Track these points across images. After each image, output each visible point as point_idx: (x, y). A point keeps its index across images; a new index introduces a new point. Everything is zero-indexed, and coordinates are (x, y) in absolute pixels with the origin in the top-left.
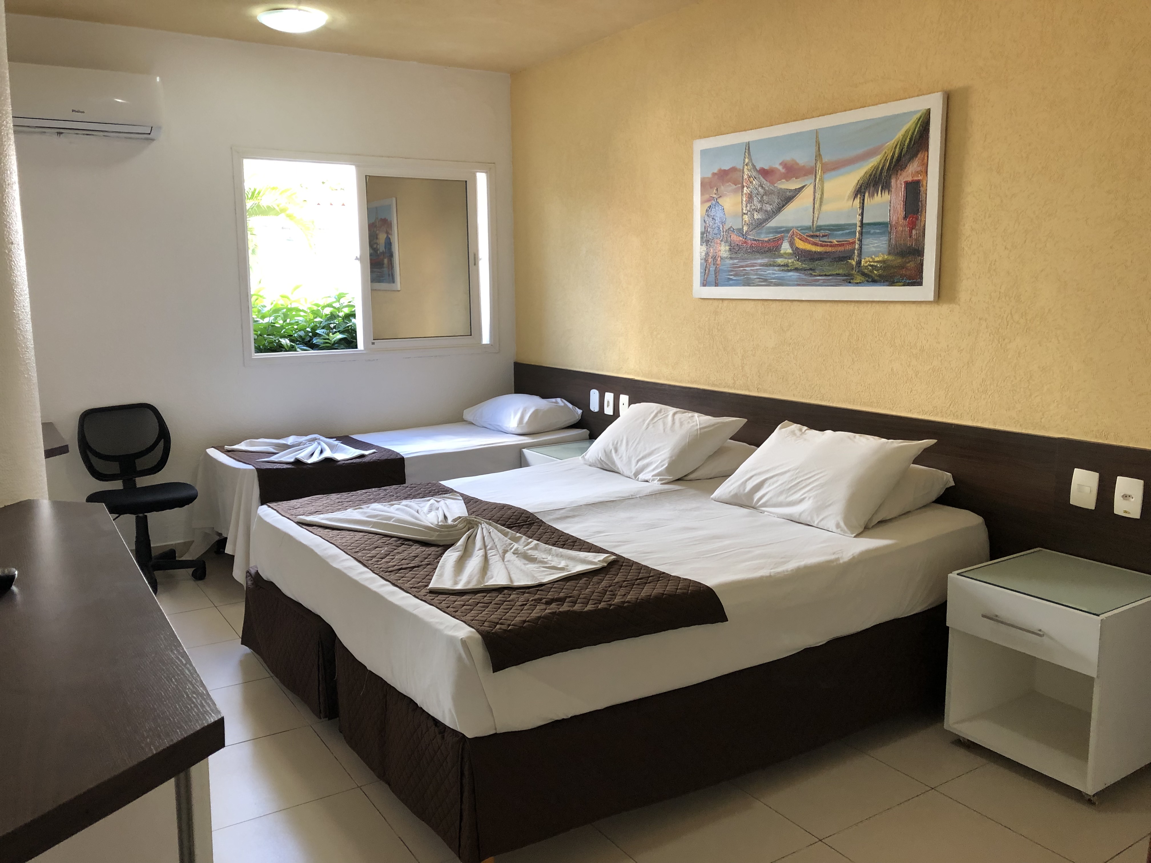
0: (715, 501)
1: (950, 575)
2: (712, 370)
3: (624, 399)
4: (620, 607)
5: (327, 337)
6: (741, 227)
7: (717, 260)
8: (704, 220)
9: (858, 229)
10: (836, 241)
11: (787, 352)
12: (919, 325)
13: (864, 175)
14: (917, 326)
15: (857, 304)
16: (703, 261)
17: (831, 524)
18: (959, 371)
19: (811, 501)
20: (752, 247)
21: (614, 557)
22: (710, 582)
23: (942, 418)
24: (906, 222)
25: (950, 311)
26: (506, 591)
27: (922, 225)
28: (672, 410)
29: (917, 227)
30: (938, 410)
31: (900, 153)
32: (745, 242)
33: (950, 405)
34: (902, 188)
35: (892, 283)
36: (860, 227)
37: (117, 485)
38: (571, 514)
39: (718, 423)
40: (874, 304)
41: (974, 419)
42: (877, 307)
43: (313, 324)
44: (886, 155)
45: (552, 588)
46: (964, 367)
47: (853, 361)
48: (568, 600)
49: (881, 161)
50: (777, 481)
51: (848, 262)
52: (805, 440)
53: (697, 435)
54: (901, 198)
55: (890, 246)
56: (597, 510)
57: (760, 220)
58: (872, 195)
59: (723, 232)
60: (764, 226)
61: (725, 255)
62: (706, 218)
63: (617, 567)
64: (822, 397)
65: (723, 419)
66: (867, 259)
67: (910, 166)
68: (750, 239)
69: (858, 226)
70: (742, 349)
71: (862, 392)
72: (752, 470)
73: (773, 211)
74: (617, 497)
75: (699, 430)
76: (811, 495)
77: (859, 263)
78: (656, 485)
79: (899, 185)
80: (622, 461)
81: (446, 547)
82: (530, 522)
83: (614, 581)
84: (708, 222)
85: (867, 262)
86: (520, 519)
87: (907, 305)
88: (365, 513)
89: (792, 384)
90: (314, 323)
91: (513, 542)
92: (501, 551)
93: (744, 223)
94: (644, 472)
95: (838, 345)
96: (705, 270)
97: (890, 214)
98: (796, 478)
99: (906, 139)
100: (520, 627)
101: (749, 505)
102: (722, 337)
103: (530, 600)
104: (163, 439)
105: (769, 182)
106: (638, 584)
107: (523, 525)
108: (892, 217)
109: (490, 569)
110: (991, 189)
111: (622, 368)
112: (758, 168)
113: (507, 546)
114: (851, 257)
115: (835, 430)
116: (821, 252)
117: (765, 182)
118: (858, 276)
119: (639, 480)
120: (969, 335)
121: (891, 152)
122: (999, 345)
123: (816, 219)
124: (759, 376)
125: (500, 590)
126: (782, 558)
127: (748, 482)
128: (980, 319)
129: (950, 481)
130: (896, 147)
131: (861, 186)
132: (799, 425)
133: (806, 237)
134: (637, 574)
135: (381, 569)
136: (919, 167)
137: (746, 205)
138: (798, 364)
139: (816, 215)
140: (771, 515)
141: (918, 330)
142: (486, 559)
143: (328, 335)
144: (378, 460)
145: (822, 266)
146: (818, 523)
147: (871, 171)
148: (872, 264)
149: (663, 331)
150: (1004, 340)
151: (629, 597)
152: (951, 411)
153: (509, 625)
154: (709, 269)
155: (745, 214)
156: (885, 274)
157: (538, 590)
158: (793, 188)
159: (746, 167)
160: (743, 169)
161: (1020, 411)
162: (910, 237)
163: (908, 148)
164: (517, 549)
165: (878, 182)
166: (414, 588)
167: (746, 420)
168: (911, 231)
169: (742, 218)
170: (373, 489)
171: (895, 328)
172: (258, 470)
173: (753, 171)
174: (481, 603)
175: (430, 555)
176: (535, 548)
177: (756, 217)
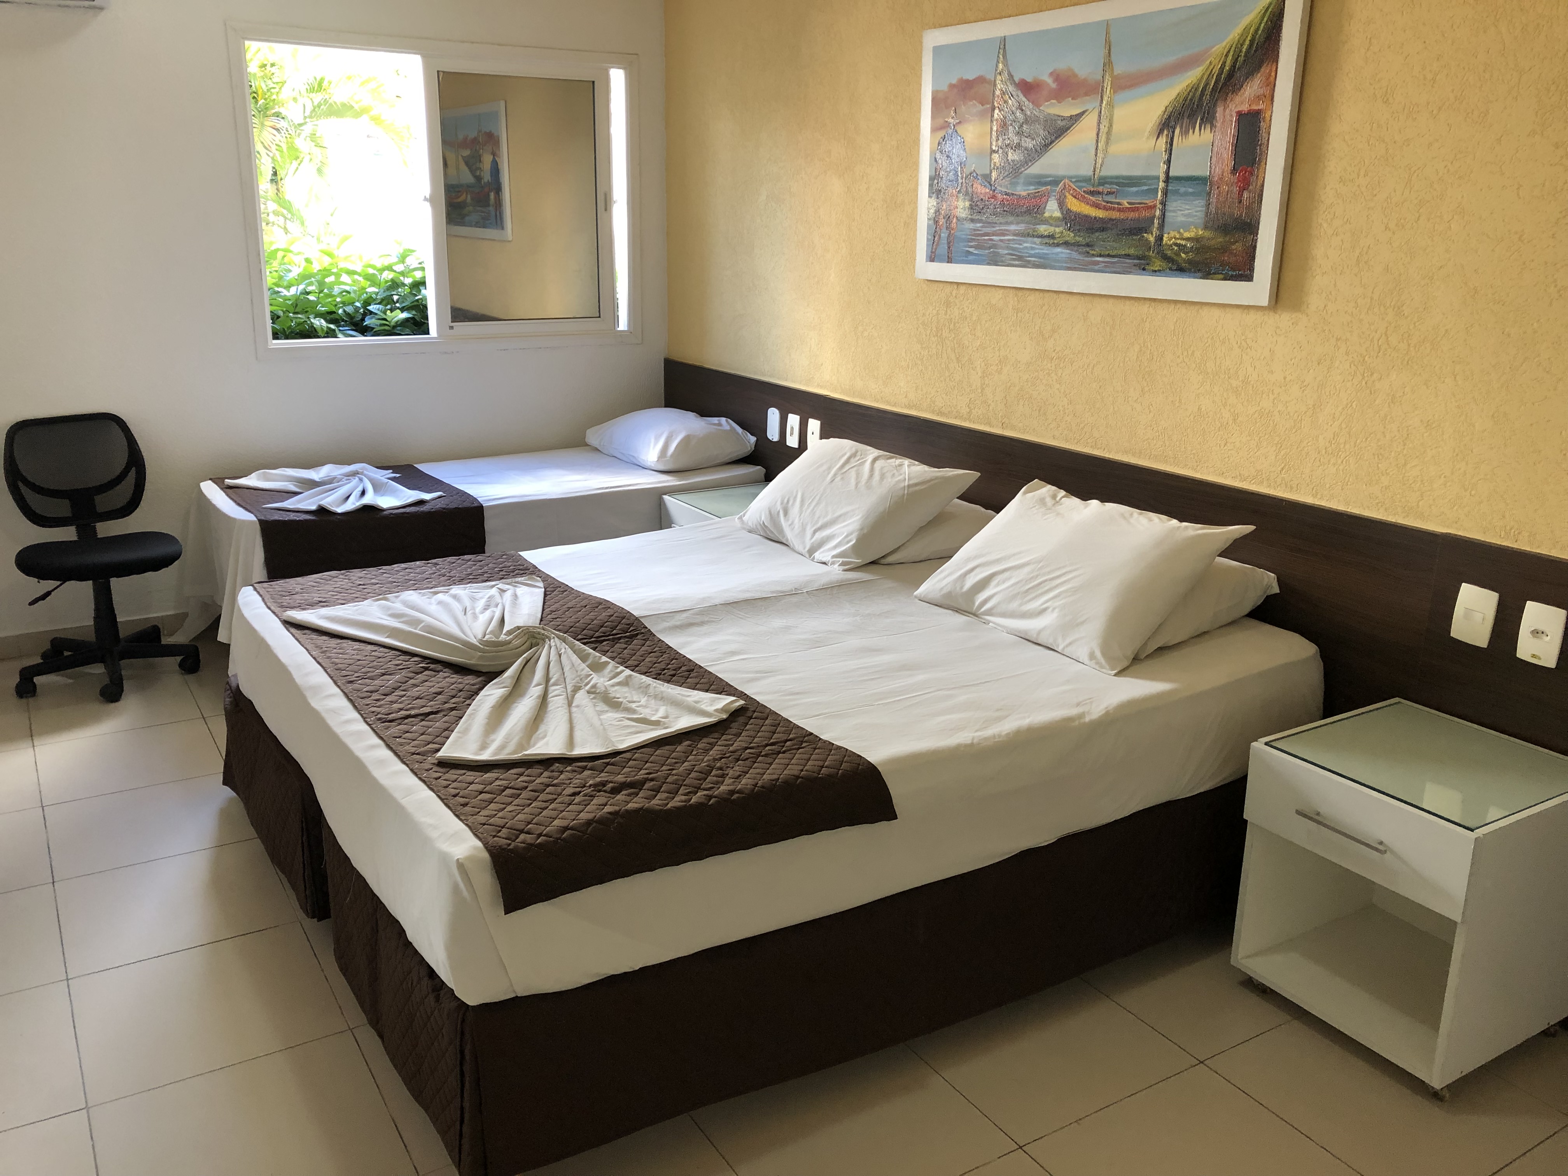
0: (920, 600)
1: (1254, 744)
2: (939, 390)
3: (814, 425)
4: (725, 801)
5: (384, 317)
6: (988, 172)
7: (952, 222)
8: (935, 159)
9: (1162, 185)
10: (1127, 203)
11: (1047, 371)
12: (1243, 342)
13: (1176, 98)
14: (1241, 344)
15: (1153, 304)
16: (931, 222)
17: (1082, 653)
18: (1300, 418)
19: (1055, 615)
20: (1002, 203)
21: (742, 702)
22: (875, 755)
23: (1268, 489)
24: (1234, 179)
25: (1293, 324)
26: (557, 765)
27: (1259, 184)
28: (872, 453)
29: (1251, 187)
30: (1264, 476)
31: (1234, 66)
32: (994, 197)
33: (1283, 469)
34: (1232, 121)
35: (1207, 275)
36: (1165, 182)
37: (68, 534)
38: (699, 619)
39: (937, 478)
40: (1179, 306)
41: (1317, 493)
42: (1183, 310)
43: (365, 295)
44: (1212, 66)
45: (630, 759)
46: (1308, 413)
47: (1142, 391)
48: (647, 786)
49: (1202, 77)
50: (1009, 579)
51: (1143, 236)
52: (1058, 514)
53: (904, 495)
54: (1230, 139)
55: (1207, 216)
56: (739, 612)
57: (1016, 163)
58: (1185, 132)
59: (962, 179)
60: (1021, 173)
61: (964, 215)
62: (938, 155)
63: (742, 720)
64: (1093, 444)
65: (947, 471)
66: (1172, 234)
67: (1247, 86)
68: (1001, 192)
69: (1161, 180)
70: (983, 361)
71: (1153, 439)
72: (976, 557)
73: (1036, 150)
74: (773, 592)
75: (906, 489)
76: (1057, 604)
77: (1160, 238)
78: (836, 572)
79: (1228, 117)
80: (793, 529)
81: (490, 676)
82: (631, 633)
83: (731, 749)
84: (940, 162)
85: (1172, 238)
86: (618, 628)
87: (1228, 310)
88: (389, 608)
89: (1052, 421)
90: (367, 294)
91: (592, 673)
92: (570, 688)
93: (992, 166)
94: (822, 550)
95: (1121, 365)
96: (934, 237)
97: (1211, 164)
98: (1037, 576)
99: (1245, 40)
100: (557, 839)
101: (969, 610)
102: (955, 341)
103: (588, 785)
104: (134, 469)
105: (1033, 103)
106: (766, 755)
107: (620, 638)
108: (1214, 167)
109: (545, 721)
110: (1371, 130)
111: (813, 378)
112: (1017, 79)
113: (581, 679)
114: (1147, 230)
115: (1103, 500)
116: (1104, 219)
117: (1027, 103)
118: (1156, 260)
119: (815, 560)
120: (1319, 364)
121: (1219, 61)
122: (1364, 383)
123: (1098, 165)
124: (1005, 405)
125: (547, 762)
126: (998, 710)
127: (967, 576)
128: (1338, 340)
129: (1272, 587)
130: (1227, 56)
131: (1170, 117)
132: (1054, 488)
133: (1083, 193)
134: (770, 734)
135: (379, 716)
136: (1261, 88)
137: (997, 137)
138: (1062, 391)
139: (1099, 161)
140: (999, 628)
141: (1242, 350)
142: (544, 701)
143: (385, 313)
144: (444, 509)
145: (1105, 241)
146: (1064, 649)
147: (1186, 93)
148: (1178, 242)
149: (872, 326)
150: (1372, 374)
151: (744, 781)
152: (1283, 479)
153: (540, 835)
154: (940, 236)
155: (994, 151)
156: (1197, 259)
157: (608, 764)
158: (1067, 114)
159: (999, 77)
160: (995, 81)
161: (1387, 488)
162: (1240, 202)
163: (1246, 56)
164: (594, 686)
165: (1196, 111)
166: (418, 754)
167: (979, 474)
168: (1241, 193)
169: (991, 158)
170: (418, 563)
171: (1207, 345)
172: (261, 521)
173: (1008, 84)
174: (510, 788)
175: (461, 691)
176: (625, 683)
177: (1011, 157)
